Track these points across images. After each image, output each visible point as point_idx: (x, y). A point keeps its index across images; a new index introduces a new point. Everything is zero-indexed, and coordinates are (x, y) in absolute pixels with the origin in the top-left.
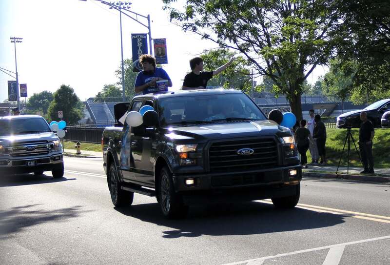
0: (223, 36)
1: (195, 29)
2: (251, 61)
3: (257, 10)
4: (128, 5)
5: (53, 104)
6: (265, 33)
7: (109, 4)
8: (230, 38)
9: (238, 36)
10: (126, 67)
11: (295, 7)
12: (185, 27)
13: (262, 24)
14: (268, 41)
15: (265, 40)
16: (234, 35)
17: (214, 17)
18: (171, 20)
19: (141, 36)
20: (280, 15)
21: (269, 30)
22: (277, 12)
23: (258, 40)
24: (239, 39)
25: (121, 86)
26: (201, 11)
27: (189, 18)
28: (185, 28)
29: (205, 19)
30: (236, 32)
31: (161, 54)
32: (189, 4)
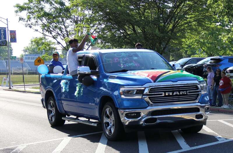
0: (45, 31)
1: (30, 27)
2: (59, 43)
3: (62, 19)
6: (66, 30)
8: (49, 32)
9: (52, 31)
11: (80, 18)
12: (26, 25)
13: (65, 26)
14: (67, 34)
15: (66, 34)
17: (40, 21)
18: (19, 21)
19: (3, 29)
20: (73, 22)
21: (68, 29)
22: (72, 20)
23: (62, 33)
26: (34, 18)
27: (28, 21)
29: (37, 22)
30: (51, 29)
31: (14, 37)
32: (28, 14)
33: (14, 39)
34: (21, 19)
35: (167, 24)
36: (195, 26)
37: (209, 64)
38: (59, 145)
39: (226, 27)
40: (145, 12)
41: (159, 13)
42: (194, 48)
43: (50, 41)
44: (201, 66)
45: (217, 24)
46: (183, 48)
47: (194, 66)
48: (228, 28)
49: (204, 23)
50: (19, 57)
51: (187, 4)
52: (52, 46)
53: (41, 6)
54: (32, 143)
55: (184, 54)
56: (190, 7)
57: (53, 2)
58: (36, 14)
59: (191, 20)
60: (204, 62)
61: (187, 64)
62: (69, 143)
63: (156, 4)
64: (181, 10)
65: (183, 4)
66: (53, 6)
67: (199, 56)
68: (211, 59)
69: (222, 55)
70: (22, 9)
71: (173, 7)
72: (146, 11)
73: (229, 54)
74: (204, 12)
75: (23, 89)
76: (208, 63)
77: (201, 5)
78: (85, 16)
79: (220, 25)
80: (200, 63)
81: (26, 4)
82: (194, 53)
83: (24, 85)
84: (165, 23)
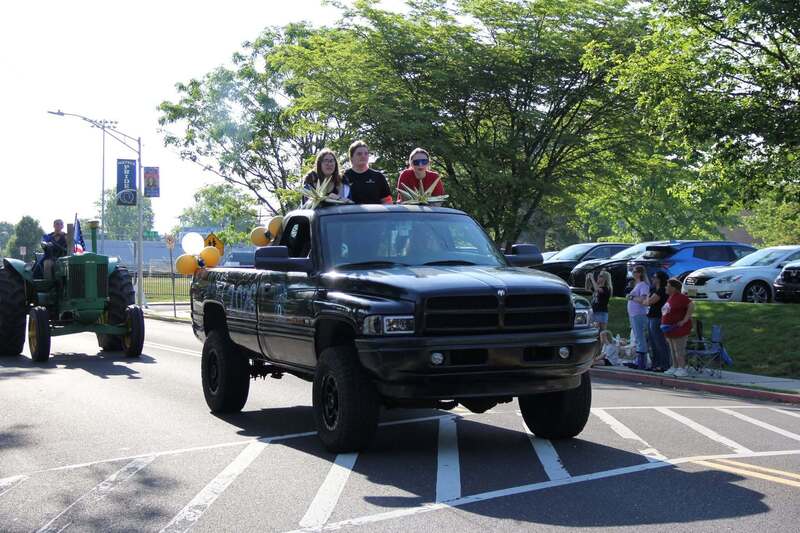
0: (228, 172)
1: (194, 160)
2: (264, 201)
3: (272, 140)
4: (114, 124)
5: (14, 237)
6: (281, 170)
7: (91, 121)
8: (238, 172)
9: (247, 170)
10: (107, 198)
11: (317, 138)
13: (277, 156)
14: (284, 178)
15: (280, 177)
16: (243, 167)
17: (219, 145)
18: (166, 145)
19: (128, 163)
20: (298, 147)
21: (286, 166)
22: (295, 144)
23: (271, 175)
24: (248, 173)
25: (100, 221)
26: (202, 137)
28: (183, 155)
29: (209, 147)
31: (153, 184)
32: (191, 127)
33: (153, 189)
34: (170, 140)
35: (536, 156)
36: (608, 161)
37: (642, 259)
38: (237, 459)
39: (692, 167)
40: (477, 123)
41: (515, 128)
42: (606, 218)
43: (245, 197)
44: (622, 266)
45: (669, 157)
46: (575, 217)
47: (604, 265)
48: (697, 169)
50: (169, 233)
51: (588, 105)
52: (252, 207)
53: (220, 109)
54: (170, 452)
55: (581, 235)
56: (597, 113)
57: (252, 98)
58: (209, 126)
59: (599, 145)
60: (629, 255)
61: (584, 260)
62: (261, 456)
63: (509, 105)
64: (571, 120)
65: (577, 105)
66: (250, 107)
67: (619, 238)
68: (648, 249)
69: (681, 238)
70: (176, 113)
71: (551, 114)
72: (481, 122)
73: (699, 236)
74: (633, 127)
75: (170, 314)
76: (640, 258)
77: (625, 108)
78: (327, 132)
79: (674, 161)
80: (619, 256)
81: (186, 101)
82: (608, 233)
83: (174, 304)
84: (529, 154)
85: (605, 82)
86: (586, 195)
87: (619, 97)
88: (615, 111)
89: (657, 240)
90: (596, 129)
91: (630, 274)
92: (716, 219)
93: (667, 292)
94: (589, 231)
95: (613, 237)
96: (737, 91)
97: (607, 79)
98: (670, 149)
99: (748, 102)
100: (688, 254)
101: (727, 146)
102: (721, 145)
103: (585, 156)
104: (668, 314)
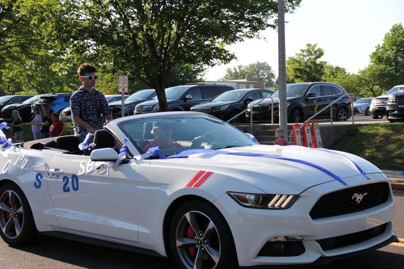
36: (17, 53)
37: (39, 103)
39: (62, 56)
42: (19, 83)
44: (28, 107)
45: (50, 51)
47: (19, 107)
48: (64, 57)
49: (28, 50)
51: (4, 23)
55: (6, 91)
56: (9, 27)
60: (32, 101)
61: (8, 104)
67: (26, 93)
68: (42, 98)
69: (58, 92)
73: (68, 91)
74: (29, 35)
76: (37, 103)
77: (25, 25)
79: (53, 53)
80: (27, 102)
82: (21, 90)
85: (13, 11)
86: (7, 70)
87: (20, 19)
88: (20, 26)
89: (46, 93)
90: (9, 35)
91: (32, 111)
92: (75, 82)
93: (52, 120)
94: (10, 89)
95: (23, 92)
96: (81, 18)
97: (14, 9)
98: (50, 47)
99: (86, 24)
100: (62, 100)
101: (78, 45)
102: (75, 45)
103: (5, 49)
104: (52, 131)
